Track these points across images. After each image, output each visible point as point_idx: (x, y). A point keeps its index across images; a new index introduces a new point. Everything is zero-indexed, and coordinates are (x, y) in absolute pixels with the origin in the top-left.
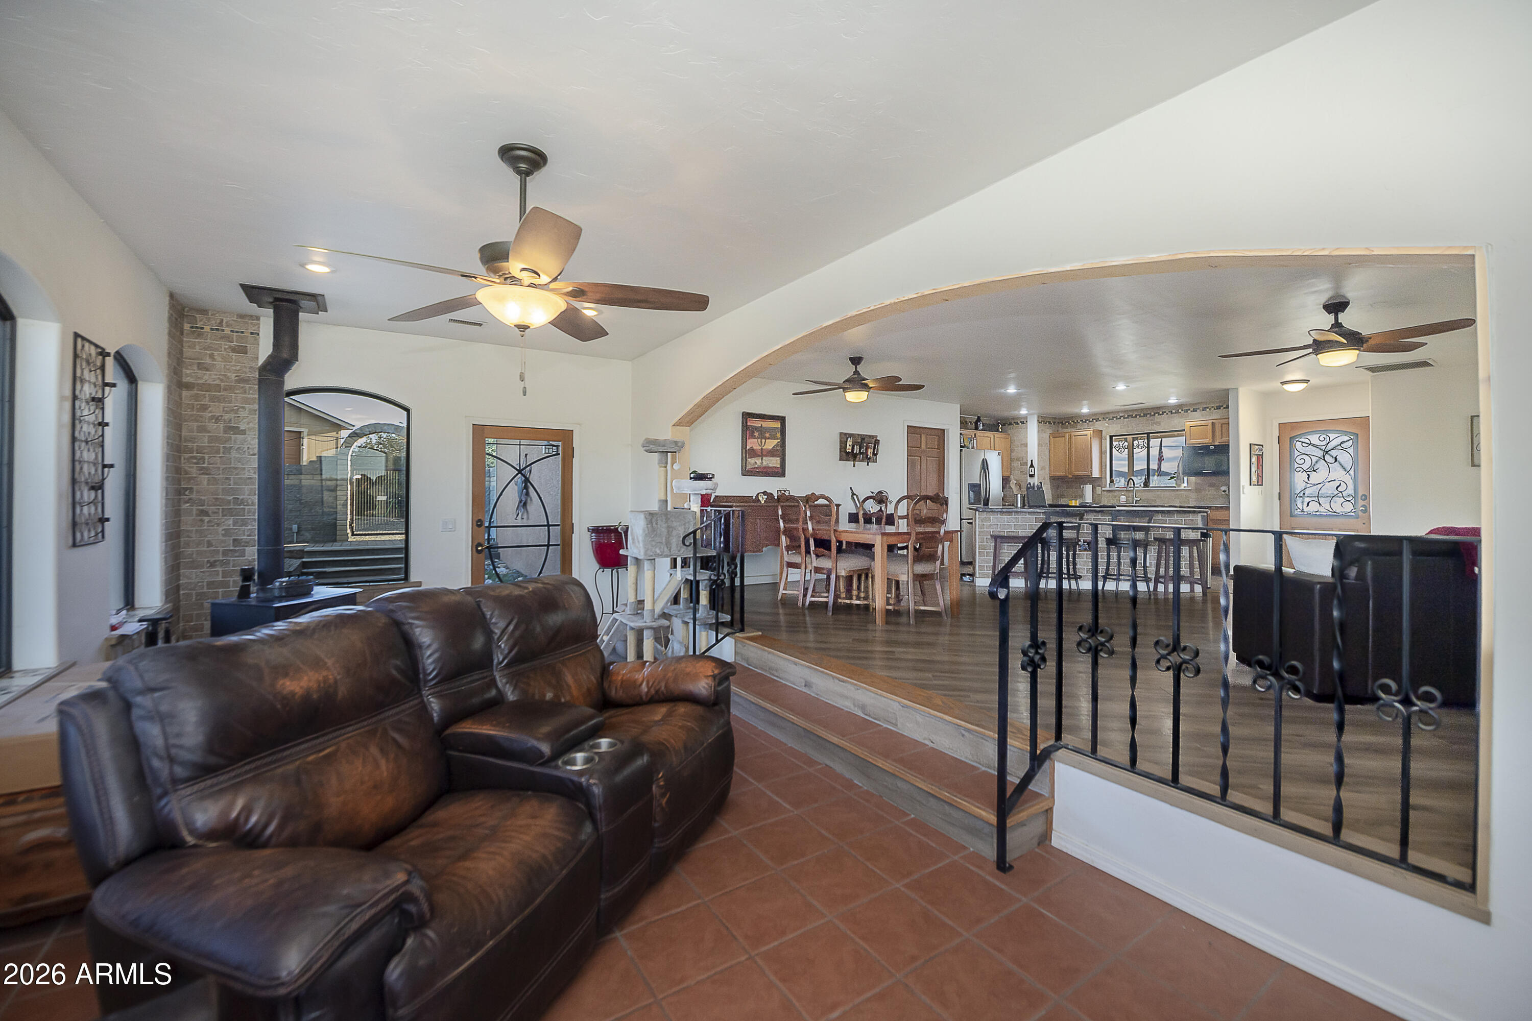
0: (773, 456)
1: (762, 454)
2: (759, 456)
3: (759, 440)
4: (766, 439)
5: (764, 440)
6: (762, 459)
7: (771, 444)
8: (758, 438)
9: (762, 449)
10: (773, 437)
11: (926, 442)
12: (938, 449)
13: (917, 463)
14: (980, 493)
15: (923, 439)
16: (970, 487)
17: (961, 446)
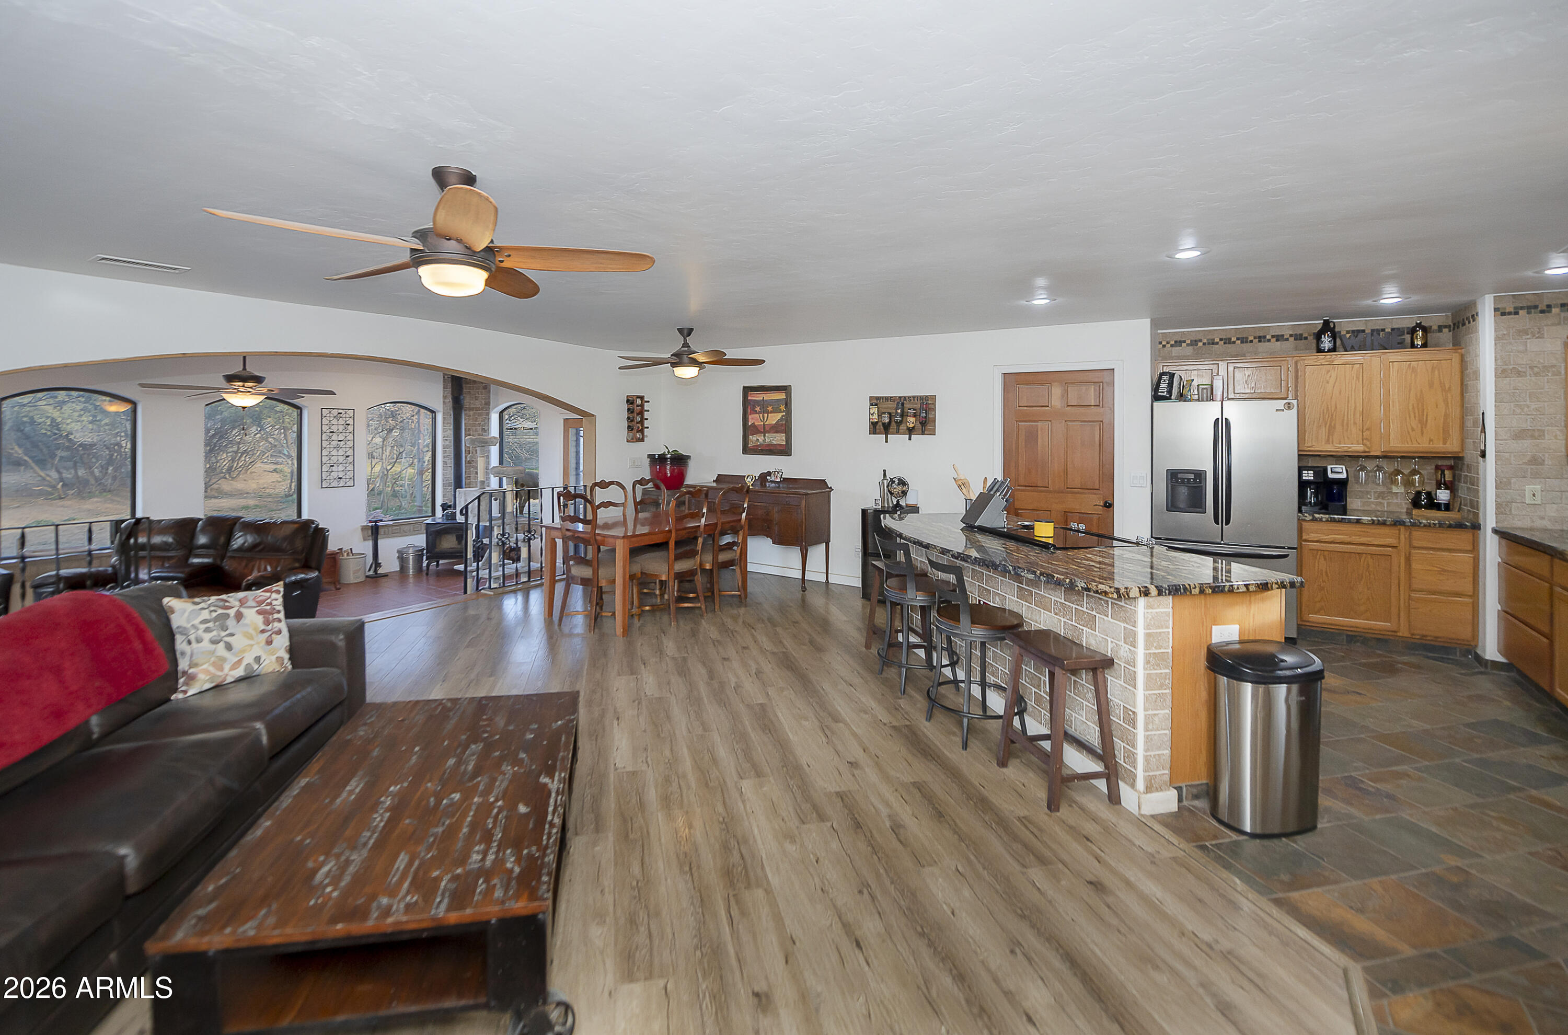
0: (777, 432)
1: (765, 430)
2: (761, 433)
3: (761, 415)
4: (768, 413)
5: (766, 415)
6: (764, 436)
7: (774, 419)
8: (760, 413)
9: (764, 425)
10: (776, 410)
11: (1063, 396)
12: (1099, 406)
13: (1039, 432)
14: (1204, 489)
15: (1057, 391)
16: (1173, 475)
17: (1156, 397)
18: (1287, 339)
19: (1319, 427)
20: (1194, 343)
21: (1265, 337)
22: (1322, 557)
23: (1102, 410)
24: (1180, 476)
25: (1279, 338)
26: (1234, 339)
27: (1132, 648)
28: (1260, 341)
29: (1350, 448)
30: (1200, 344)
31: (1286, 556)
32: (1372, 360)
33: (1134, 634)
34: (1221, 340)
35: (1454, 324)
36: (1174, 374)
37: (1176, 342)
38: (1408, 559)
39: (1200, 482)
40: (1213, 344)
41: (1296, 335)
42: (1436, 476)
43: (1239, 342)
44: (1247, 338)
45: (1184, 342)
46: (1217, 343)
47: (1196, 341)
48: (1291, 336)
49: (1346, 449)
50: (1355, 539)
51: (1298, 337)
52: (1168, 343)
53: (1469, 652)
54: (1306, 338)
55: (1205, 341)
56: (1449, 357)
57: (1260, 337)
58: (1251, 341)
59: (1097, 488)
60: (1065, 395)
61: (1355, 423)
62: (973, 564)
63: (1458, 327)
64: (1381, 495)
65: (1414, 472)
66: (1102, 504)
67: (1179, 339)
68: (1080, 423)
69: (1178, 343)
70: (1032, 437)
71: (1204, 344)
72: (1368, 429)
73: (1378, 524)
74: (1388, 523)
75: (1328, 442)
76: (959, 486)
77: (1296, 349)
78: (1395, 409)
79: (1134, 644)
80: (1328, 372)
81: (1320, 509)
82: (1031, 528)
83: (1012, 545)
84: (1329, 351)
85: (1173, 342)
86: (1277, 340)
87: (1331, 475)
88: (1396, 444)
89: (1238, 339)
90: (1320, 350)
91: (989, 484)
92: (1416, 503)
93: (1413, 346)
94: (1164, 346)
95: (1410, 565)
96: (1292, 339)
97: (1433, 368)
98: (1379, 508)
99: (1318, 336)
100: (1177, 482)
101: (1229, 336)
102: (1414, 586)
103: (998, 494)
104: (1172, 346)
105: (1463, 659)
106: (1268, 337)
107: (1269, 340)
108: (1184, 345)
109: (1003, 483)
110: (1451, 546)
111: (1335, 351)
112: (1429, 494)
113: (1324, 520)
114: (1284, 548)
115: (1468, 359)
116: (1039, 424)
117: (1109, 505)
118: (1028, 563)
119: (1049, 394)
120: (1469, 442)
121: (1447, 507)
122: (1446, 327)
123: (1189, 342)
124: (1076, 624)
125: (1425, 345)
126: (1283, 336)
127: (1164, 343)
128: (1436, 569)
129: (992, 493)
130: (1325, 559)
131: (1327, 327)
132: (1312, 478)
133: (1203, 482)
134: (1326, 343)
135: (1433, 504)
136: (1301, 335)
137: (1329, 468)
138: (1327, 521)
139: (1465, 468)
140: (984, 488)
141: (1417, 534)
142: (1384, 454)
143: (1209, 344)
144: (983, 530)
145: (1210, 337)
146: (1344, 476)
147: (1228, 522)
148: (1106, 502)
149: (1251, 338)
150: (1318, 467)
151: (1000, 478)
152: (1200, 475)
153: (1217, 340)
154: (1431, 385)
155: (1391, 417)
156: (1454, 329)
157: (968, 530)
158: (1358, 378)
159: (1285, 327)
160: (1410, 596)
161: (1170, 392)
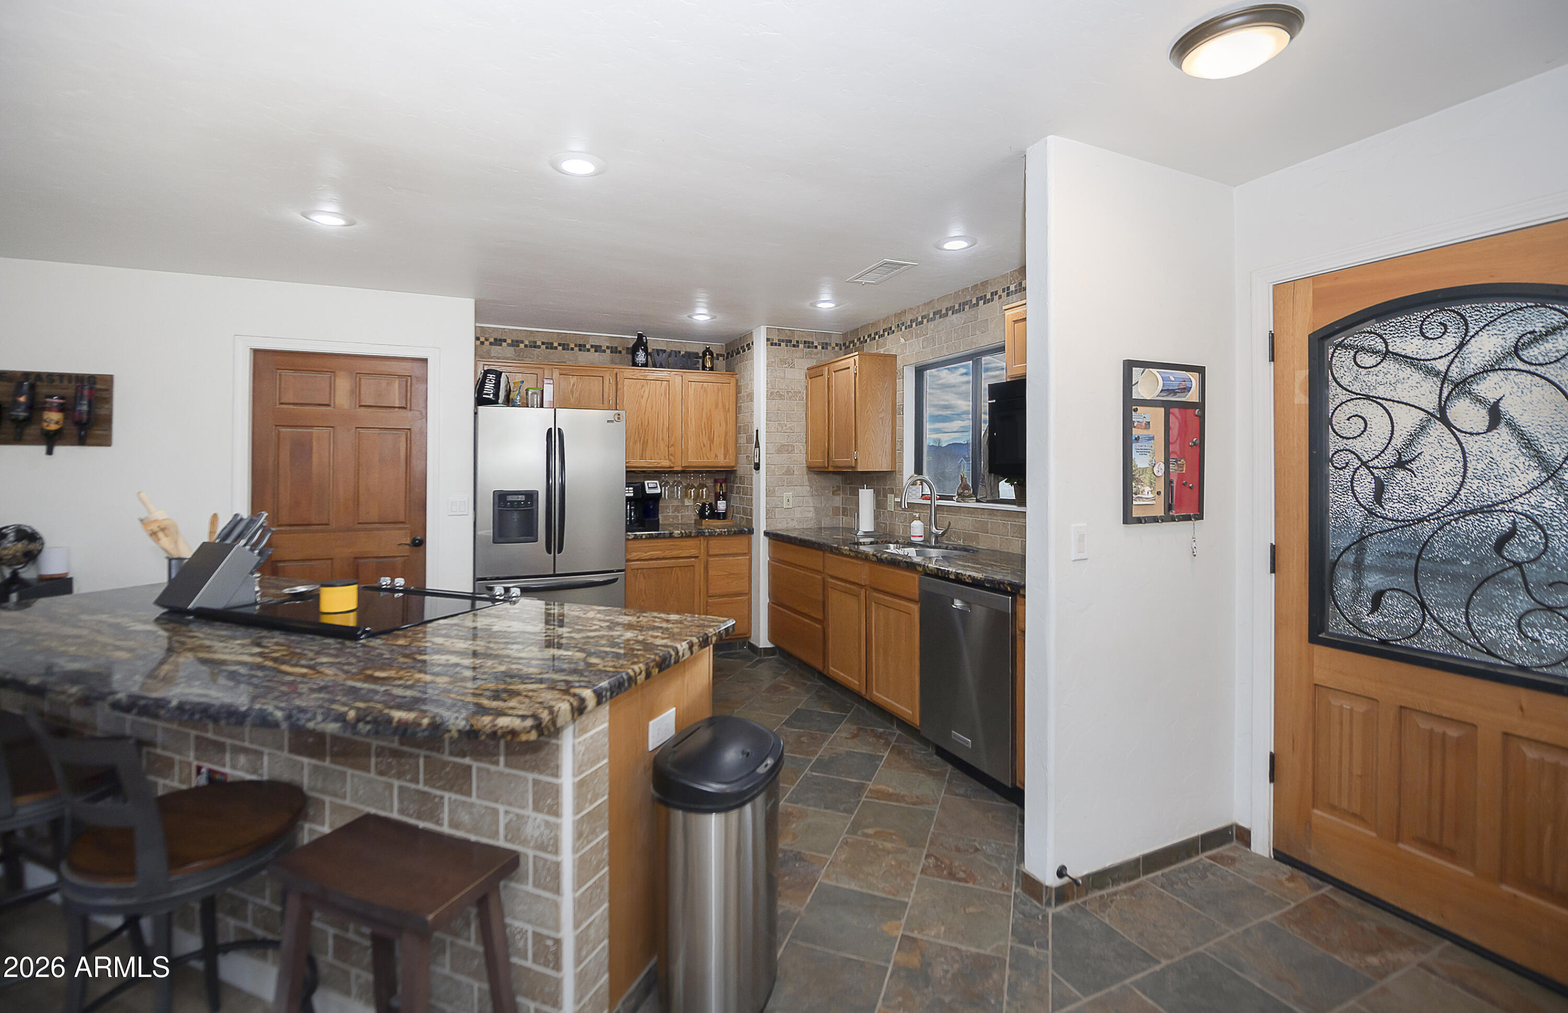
11: (352, 392)
12: (405, 408)
13: (314, 443)
14: (535, 512)
15: (343, 385)
16: (501, 498)
17: (481, 401)
18: (604, 351)
19: (635, 443)
20: (515, 343)
21: (585, 346)
22: (642, 576)
23: (409, 414)
24: (510, 498)
25: (597, 349)
26: (555, 344)
27: (551, 819)
28: (580, 350)
29: (659, 463)
30: (522, 346)
31: (615, 580)
32: (674, 377)
33: (556, 791)
34: (543, 343)
35: (728, 354)
36: (501, 373)
37: (495, 339)
38: (706, 568)
39: (532, 505)
40: (535, 347)
41: (612, 347)
42: (715, 488)
43: (560, 348)
44: (568, 345)
45: (505, 341)
46: (539, 347)
47: (517, 341)
48: (608, 347)
49: (655, 465)
50: (668, 554)
51: (614, 350)
52: (487, 340)
53: (744, 644)
54: (620, 352)
55: (527, 343)
56: (728, 381)
57: (580, 345)
58: (572, 349)
59: (403, 520)
60: (356, 392)
61: (663, 439)
62: (171, 720)
63: (732, 356)
64: (677, 509)
65: (702, 486)
66: (408, 542)
67: (499, 337)
68: (378, 431)
69: (498, 342)
70: (302, 450)
71: (526, 346)
72: (672, 445)
73: (685, 537)
74: (693, 535)
75: (641, 458)
76: (153, 534)
77: (612, 362)
78: (692, 426)
79: (555, 811)
80: (643, 386)
81: (639, 526)
82: (313, 598)
83: (275, 642)
84: (643, 365)
85: (492, 340)
86: (596, 351)
87: (648, 491)
88: (694, 459)
89: (560, 345)
90: (635, 364)
91: (222, 523)
92: (702, 515)
93: (704, 368)
94: (482, 343)
95: (707, 572)
96: (608, 351)
97: (718, 390)
98: (675, 522)
99: (634, 351)
100: (505, 506)
101: (550, 341)
102: (711, 592)
103: (243, 542)
104: (491, 344)
105: (740, 651)
106: (588, 346)
107: (588, 350)
108: (504, 344)
109: (252, 521)
110: (734, 551)
111: (647, 366)
112: (710, 504)
113: (644, 537)
114: (612, 571)
115: (742, 383)
116: (315, 431)
117: (419, 543)
118: (321, 689)
119: (332, 388)
120: (743, 457)
121: (724, 516)
122: (721, 355)
123: (509, 341)
124: (426, 789)
125: (711, 369)
126: (600, 346)
127: (482, 339)
128: (724, 573)
129: (228, 541)
130: (644, 578)
131: (640, 343)
132: (632, 495)
133: (535, 503)
134: (641, 357)
135: (715, 515)
136: (616, 348)
137: (646, 482)
138: (646, 538)
139: (738, 480)
140: (212, 533)
141: (713, 542)
142: (683, 469)
143: (531, 347)
144: (208, 616)
145: (532, 339)
146: (658, 491)
147: (560, 551)
148: (414, 540)
149: (572, 345)
150: (636, 483)
151: (245, 513)
152: (531, 496)
153: (539, 343)
154: (717, 406)
155: (689, 434)
156: (727, 358)
157: (170, 621)
158: (665, 394)
159: (602, 337)
160: (707, 601)
161: (496, 395)
